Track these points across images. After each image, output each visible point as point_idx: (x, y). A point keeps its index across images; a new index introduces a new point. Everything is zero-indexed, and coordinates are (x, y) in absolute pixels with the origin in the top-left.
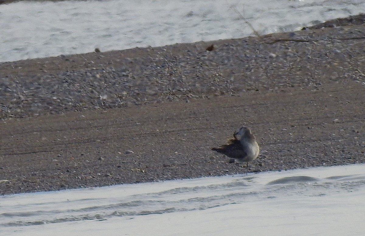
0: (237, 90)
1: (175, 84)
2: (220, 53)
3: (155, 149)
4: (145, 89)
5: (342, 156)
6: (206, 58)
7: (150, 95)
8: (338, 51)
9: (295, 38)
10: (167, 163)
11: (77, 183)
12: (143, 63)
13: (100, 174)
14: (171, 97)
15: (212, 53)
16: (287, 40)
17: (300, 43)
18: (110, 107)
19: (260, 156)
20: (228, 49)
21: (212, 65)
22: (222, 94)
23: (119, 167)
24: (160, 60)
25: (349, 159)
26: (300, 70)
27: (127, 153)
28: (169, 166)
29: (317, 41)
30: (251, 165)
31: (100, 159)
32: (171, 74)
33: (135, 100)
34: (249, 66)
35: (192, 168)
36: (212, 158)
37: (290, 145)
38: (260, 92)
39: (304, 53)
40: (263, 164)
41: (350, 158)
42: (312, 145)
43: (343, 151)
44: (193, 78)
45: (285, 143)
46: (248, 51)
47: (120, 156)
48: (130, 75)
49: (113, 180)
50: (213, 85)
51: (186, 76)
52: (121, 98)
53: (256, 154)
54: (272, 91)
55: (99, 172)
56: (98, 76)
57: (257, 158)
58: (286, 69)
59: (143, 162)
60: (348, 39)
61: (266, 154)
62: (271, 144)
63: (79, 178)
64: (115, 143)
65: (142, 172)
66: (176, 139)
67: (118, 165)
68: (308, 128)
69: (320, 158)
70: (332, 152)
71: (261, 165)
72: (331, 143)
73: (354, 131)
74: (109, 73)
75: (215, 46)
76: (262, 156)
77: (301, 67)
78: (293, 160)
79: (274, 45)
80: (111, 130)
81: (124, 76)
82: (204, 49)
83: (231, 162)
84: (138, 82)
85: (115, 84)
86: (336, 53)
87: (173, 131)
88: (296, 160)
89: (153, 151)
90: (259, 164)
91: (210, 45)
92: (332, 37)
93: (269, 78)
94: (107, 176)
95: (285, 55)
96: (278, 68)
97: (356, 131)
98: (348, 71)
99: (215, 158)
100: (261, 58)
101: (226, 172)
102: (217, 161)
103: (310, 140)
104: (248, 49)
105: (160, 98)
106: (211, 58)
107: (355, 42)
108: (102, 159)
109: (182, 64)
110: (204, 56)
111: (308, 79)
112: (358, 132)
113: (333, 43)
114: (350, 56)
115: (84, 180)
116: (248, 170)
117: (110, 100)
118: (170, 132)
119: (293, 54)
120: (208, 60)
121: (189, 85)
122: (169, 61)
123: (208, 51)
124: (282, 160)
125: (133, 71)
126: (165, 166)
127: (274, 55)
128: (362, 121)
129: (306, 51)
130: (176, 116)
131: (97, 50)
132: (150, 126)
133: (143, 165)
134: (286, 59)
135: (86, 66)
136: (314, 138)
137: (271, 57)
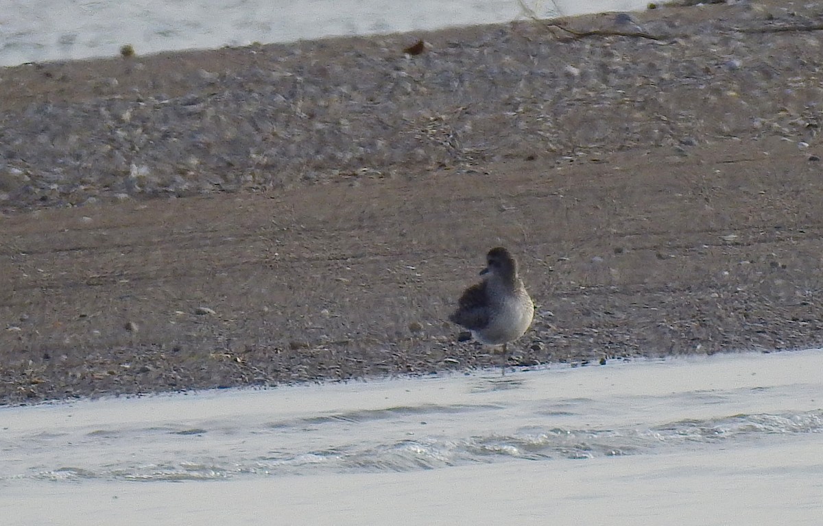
0: (480, 157)
1: (323, 143)
2: (439, 63)
3: (271, 304)
4: (248, 153)
5: (743, 326)
6: (404, 74)
7: (258, 165)
8: (738, 63)
9: (629, 28)
10: (301, 338)
11: (70, 389)
12: (241, 85)
13: (127, 366)
14: (313, 174)
15: (419, 61)
16: (607, 34)
17: (642, 42)
18: (155, 195)
19: (536, 324)
20: (459, 55)
21: (417, 92)
22: (442, 165)
23: (176, 350)
24: (284, 79)
25: (762, 335)
26: (642, 108)
27: (200, 313)
28: (305, 346)
29: (685, 37)
30: (515, 347)
31: (128, 327)
32: (312, 116)
33: (220, 181)
34: (512, 97)
35: (364, 354)
36: (414, 328)
37: (611, 298)
38: (538, 163)
39: (652, 66)
40: (542, 346)
41: (764, 332)
42: (670, 299)
43: (746, 316)
44: (370, 127)
45: (599, 293)
46: (507, 58)
47: (179, 320)
48: (211, 111)
49: (160, 382)
50: (419, 144)
51: (351, 121)
52: (183, 173)
54: (572, 161)
55: (128, 362)
56: (127, 116)
57: (530, 330)
58: (607, 103)
59: (237, 336)
60: (763, 32)
61: (549, 319)
62: (563, 295)
63: (74, 376)
64: (168, 289)
65: (237, 361)
66: (324, 278)
67: (174, 343)
68: (660, 256)
69: (688, 333)
70: (720, 318)
71: (536, 348)
72: (717, 295)
73: (774, 264)
74: (156, 107)
75: (427, 44)
76: (540, 326)
77: (645, 101)
78: (620, 339)
79: (575, 45)
80: (157, 254)
81: (190, 114)
82: (398, 51)
83: (464, 338)
84: (230, 134)
85: (166, 135)
86: (733, 69)
87: (318, 259)
88: (627, 337)
89: (266, 309)
90: (532, 344)
91: (414, 42)
92: (723, 24)
93: (558, 126)
94: (145, 371)
95: (604, 70)
96: (587, 102)
97: (780, 265)
98: (763, 114)
99: (422, 327)
100: (544, 76)
101: (450, 366)
102: (427, 335)
103: (665, 289)
104: (508, 52)
105: (282, 176)
106: (416, 76)
107: (780, 40)
108: (135, 327)
109: (344, 89)
110: (398, 69)
111: (662, 130)
112: (784, 267)
113: (726, 42)
114: (767, 74)
115: (88, 380)
116: (506, 360)
117: (156, 179)
118: (309, 260)
119: (622, 69)
120: (409, 79)
121: (360, 145)
122: (308, 81)
123: (408, 56)
124: (592, 336)
125: (215, 103)
126: (294, 347)
127: (575, 71)
128: (796, 238)
129: (657, 63)
130: (324, 222)
131: (127, 52)
132: (260, 244)
133: (237, 345)
134: (606, 81)
135: (97, 91)
136: (676, 285)
137: (569, 75)
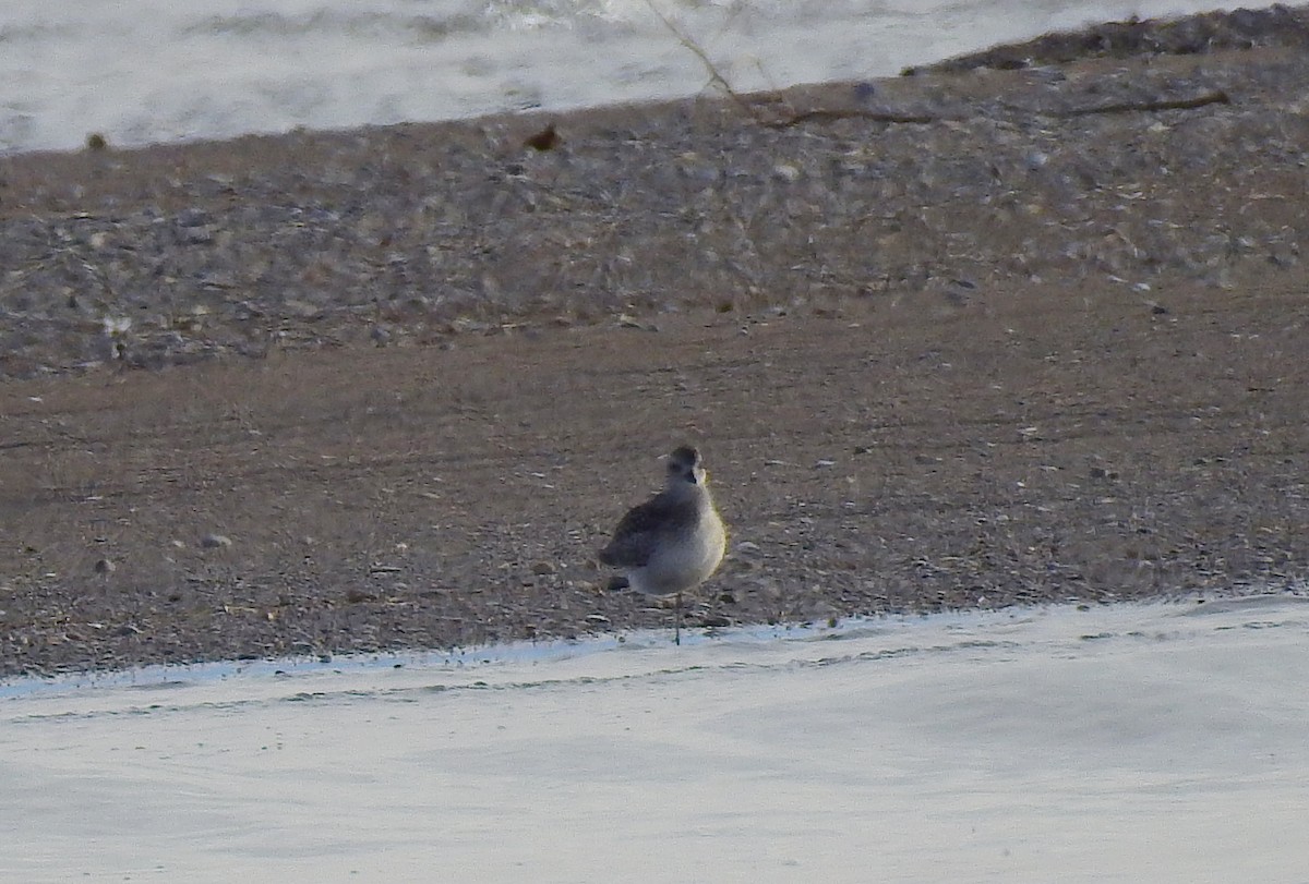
0: (646, 304)
1: (400, 281)
2: (577, 161)
3: (317, 532)
4: (280, 299)
5: (1051, 568)
6: (523, 177)
7: (299, 317)
8: (1043, 159)
9: (875, 105)
10: (367, 587)
11: (12, 662)
12: (274, 195)
13: (99, 626)
14: (385, 328)
15: (548, 160)
16: (839, 116)
17: (892, 128)
18: (140, 364)
19: (730, 561)
20: (614, 149)
21: (548, 206)
22: (583, 317)
23: (174, 599)
24: (339, 188)
25: (1078, 582)
26: (894, 229)
27: (209, 544)
28: (374, 598)
29: (959, 118)
30: (695, 598)
31: (101, 567)
32: (386, 242)
33: (240, 339)
34: (693, 212)
35: (464, 610)
36: (541, 570)
37: (847, 523)
38: (737, 313)
39: (908, 163)
40: (738, 596)
41: (1080, 578)
42: (935, 522)
43: (1054, 550)
44: (473, 257)
45: (829, 514)
46: (689, 155)
47: (179, 554)
48: (227, 235)
49: (150, 649)
50: (547, 284)
51: (442, 248)
52: (185, 327)
53: (713, 556)
54: (782, 314)
55: (100, 619)
56: (97, 240)
57: (719, 570)
58: (837, 223)
59: (268, 581)
60: (1080, 113)
61: (748, 552)
62: (771, 517)
63: (18, 642)
64: (162, 508)
65: (267, 618)
66: (398, 494)
67: (170, 591)
68: (919, 460)
69: (965, 579)
70: (1012, 554)
71: (729, 599)
72: (1007, 518)
73: (1098, 473)
74: (142, 231)
75: (559, 133)
76: (737, 563)
77: (898, 218)
78: (859, 587)
79: (791, 132)
80: (144, 455)
81: (195, 241)
82: (516, 142)
83: (618, 584)
84: (257, 270)
85: (159, 272)
86: (1035, 169)
87: (389, 463)
88: (870, 584)
89: (309, 540)
90: (723, 594)
91: (541, 128)
92: (1019, 104)
93: (764, 256)
94: (126, 632)
95: (835, 170)
96: (805, 221)
97: (1107, 473)
98: (1082, 235)
99: (554, 569)
100: (743, 179)
101: (596, 626)
102: (559, 579)
103: (925, 505)
104: (690, 147)
105: (337, 332)
106: (545, 181)
107: (1109, 125)
108: (111, 566)
109: (433, 201)
110: (516, 170)
111: (926, 264)
112: (1113, 476)
113: (1024, 127)
114: (1089, 181)
115: (37, 648)
117: (141, 338)
118: (377, 465)
119: (863, 167)
120: (535, 187)
121: (455, 284)
122: (377, 190)
123: (531, 153)
124: (816, 581)
125: (233, 224)
126: (355, 598)
127: (789, 171)
128: (1130, 433)
129: (917, 158)
130: (403, 403)
131: (97, 142)
132: (297, 442)
133: (269, 593)
134: (836, 188)
135: (51, 203)
136: (945, 498)
137: (779, 179)
